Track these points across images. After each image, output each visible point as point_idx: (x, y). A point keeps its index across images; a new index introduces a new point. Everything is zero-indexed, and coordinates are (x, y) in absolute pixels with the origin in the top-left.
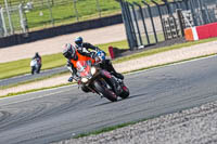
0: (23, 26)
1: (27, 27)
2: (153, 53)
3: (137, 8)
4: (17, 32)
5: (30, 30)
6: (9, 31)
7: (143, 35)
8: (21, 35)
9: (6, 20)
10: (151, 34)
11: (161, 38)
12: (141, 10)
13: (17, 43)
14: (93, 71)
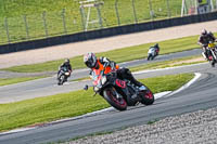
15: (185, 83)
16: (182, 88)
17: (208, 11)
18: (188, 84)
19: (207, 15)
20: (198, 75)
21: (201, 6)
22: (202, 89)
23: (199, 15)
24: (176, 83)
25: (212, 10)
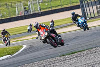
0: (39, 9)
1: (41, 10)
2: (93, 21)
3: (86, 2)
6: (33, 11)
7: (89, 13)
8: (38, 13)
10: (92, 13)
11: (97, 15)
12: (88, 3)
14: (47, 34)
15: (18, 51)
16: (17, 53)
17: (29, 14)
18: (20, 51)
19: (29, 15)
20: (25, 47)
21: (26, 11)
22: (28, 53)
23: (25, 15)
24: (14, 51)
25: (32, 13)
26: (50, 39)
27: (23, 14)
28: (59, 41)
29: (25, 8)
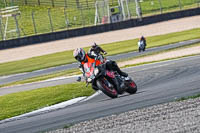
0: (138, 13)
1: (141, 14)
4: (133, 17)
5: (144, 16)
6: (127, 16)
8: (136, 20)
9: (125, 8)
13: (133, 26)
17: (120, 20)
21: (114, 15)
25: (124, 19)
26: (103, 83)
27: (109, 22)
28: (122, 85)
29: (112, 10)
